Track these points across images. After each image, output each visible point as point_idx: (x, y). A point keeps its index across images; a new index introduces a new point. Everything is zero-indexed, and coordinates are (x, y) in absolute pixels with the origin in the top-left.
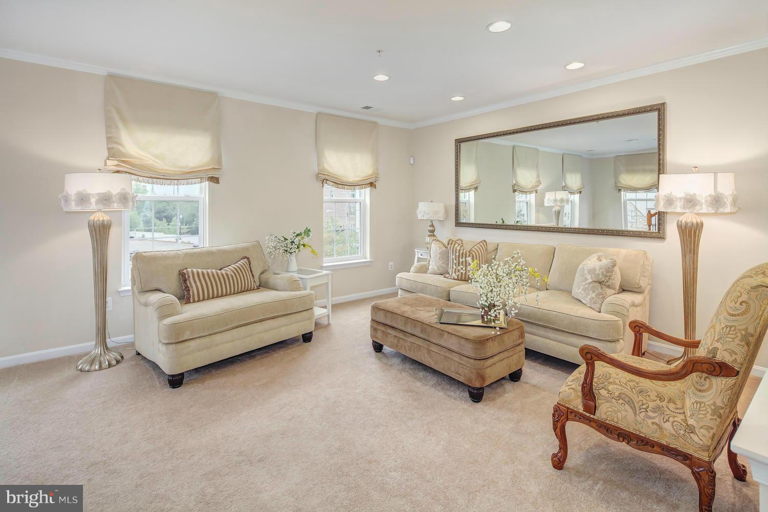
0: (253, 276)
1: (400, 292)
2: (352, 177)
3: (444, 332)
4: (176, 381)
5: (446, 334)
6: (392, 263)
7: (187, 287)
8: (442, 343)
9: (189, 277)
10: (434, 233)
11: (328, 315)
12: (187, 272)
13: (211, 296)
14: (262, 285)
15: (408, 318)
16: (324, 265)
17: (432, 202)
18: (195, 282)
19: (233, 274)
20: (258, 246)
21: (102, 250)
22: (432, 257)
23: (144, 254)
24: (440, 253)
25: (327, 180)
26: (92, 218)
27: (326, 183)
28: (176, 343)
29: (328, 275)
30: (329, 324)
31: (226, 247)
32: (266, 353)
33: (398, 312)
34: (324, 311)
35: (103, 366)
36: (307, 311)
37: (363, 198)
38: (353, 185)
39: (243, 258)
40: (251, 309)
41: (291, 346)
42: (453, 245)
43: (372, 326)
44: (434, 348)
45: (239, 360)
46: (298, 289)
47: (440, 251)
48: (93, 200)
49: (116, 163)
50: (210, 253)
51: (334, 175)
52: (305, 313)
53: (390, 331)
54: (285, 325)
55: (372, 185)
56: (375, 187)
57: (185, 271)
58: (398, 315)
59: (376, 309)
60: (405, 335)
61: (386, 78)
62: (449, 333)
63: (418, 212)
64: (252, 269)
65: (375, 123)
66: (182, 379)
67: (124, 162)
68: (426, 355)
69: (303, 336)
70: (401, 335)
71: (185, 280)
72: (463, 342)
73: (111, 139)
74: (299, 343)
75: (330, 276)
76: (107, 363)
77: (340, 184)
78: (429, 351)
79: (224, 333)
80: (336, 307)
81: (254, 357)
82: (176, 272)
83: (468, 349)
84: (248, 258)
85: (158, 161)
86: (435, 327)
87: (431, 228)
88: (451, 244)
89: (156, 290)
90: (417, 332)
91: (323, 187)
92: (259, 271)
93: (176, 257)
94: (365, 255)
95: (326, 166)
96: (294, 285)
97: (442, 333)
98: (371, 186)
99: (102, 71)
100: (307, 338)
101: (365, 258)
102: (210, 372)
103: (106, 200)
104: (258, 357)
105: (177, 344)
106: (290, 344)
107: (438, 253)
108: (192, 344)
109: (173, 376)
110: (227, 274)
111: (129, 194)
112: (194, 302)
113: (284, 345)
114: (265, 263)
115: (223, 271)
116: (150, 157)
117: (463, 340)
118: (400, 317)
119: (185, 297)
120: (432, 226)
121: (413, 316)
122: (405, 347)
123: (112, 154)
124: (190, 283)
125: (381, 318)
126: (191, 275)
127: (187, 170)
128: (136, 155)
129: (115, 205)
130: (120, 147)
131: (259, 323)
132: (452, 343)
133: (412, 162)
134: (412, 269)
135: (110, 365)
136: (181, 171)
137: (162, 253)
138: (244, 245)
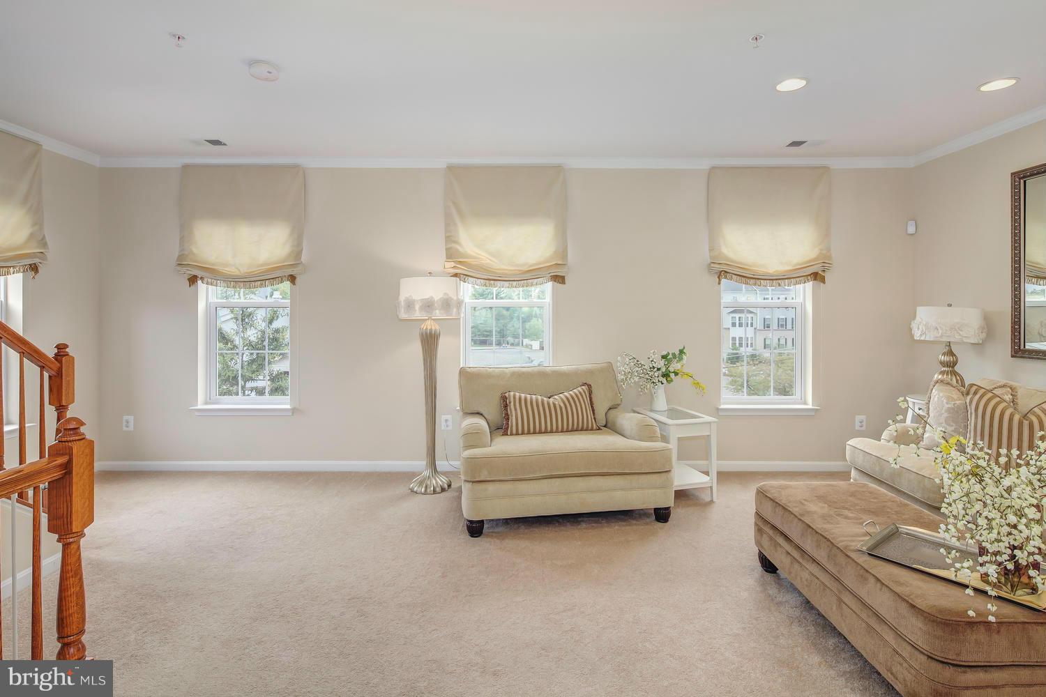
0: (593, 411)
1: (853, 473)
2: (774, 265)
3: (868, 575)
4: (475, 529)
5: (872, 580)
6: (863, 417)
7: (507, 414)
8: (862, 593)
9: (510, 402)
10: (955, 368)
11: (711, 487)
12: (509, 396)
13: (532, 430)
14: (609, 425)
15: (810, 527)
16: (722, 407)
17: (950, 305)
18: (516, 409)
19: (562, 405)
20: (609, 369)
21: (431, 362)
22: (931, 415)
23: (469, 370)
24: (949, 410)
25: (725, 272)
26: (424, 326)
27: (726, 278)
28: (473, 482)
29: (710, 423)
30: (712, 502)
31: (564, 368)
32: (596, 522)
33: (796, 510)
34: (705, 479)
35: (428, 490)
36: (659, 475)
37: (801, 300)
38: (778, 280)
39: (584, 384)
40: (567, 456)
41: (634, 522)
42: (977, 397)
43: (756, 524)
44: (847, 598)
45: (558, 522)
46: (651, 438)
47: (949, 406)
48: (417, 307)
49: (453, 264)
50: (543, 375)
51: (741, 264)
52: (655, 476)
53: (781, 540)
54: (622, 489)
55: (817, 277)
56: (823, 280)
57: (507, 395)
58: (792, 516)
59: (762, 494)
60: (802, 557)
61: (802, 83)
62: (878, 580)
63: (914, 325)
64: (593, 400)
65: (826, 169)
66: (482, 527)
67: (460, 262)
68: (834, 608)
69: (656, 510)
70: (796, 554)
71: (506, 406)
72: (904, 608)
73: (450, 238)
74: (648, 520)
75: (714, 427)
76: (432, 489)
77: (749, 278)
78: (840, 601)
79: (531, 482)
80: (725, 477)
81: (579, 523)
82: (498, 395)
83: (915, 629)
84: (589, 386)
85: (493, 259)
86: (853, 560)
87: (946, 359)
88: (975, 393)
89: (478, 413)
90: (821, 555)
91: (719, 284)
92: (606, 406)
93: (501, 376)
94: (805, 397)
95: (725, 251)
96: (646, 432)
97: (865, 573)
98: (815, 279)
99: (442, 164)
100: (662, 515)
101: (805, 403)
102: (519, 528)
103: (429, 306)
104: (584, 525)
105: (474, 484)
106: (635, 519)
107: (944, 408)
108: (491, 487)
109: (471, 522)
110: (554, 405)
111: (452, 299)
112: (512, 434)
113: (626, 518)
114: (616, 394)
115: (551, 400)
116: (488, 256)
117: (904, 604)
118: (796, 520)
119: (502, 428)
120: (951, 353)
121: (818, 525)
122: (801, 578)
123: (451, 254)
124: (511, 409)
125: (768, 513)
126: (512, 399)
127: (525, 269)
128: (472, 253)
129: (437, 311)
130: (459, 248)
131: (580, 478)
132: (882, 602)
133: (911, 229)
134: (885, 435)
135: (435, 492)
136: (520, 271)
137: (487, 370)
138: (589, 366)
